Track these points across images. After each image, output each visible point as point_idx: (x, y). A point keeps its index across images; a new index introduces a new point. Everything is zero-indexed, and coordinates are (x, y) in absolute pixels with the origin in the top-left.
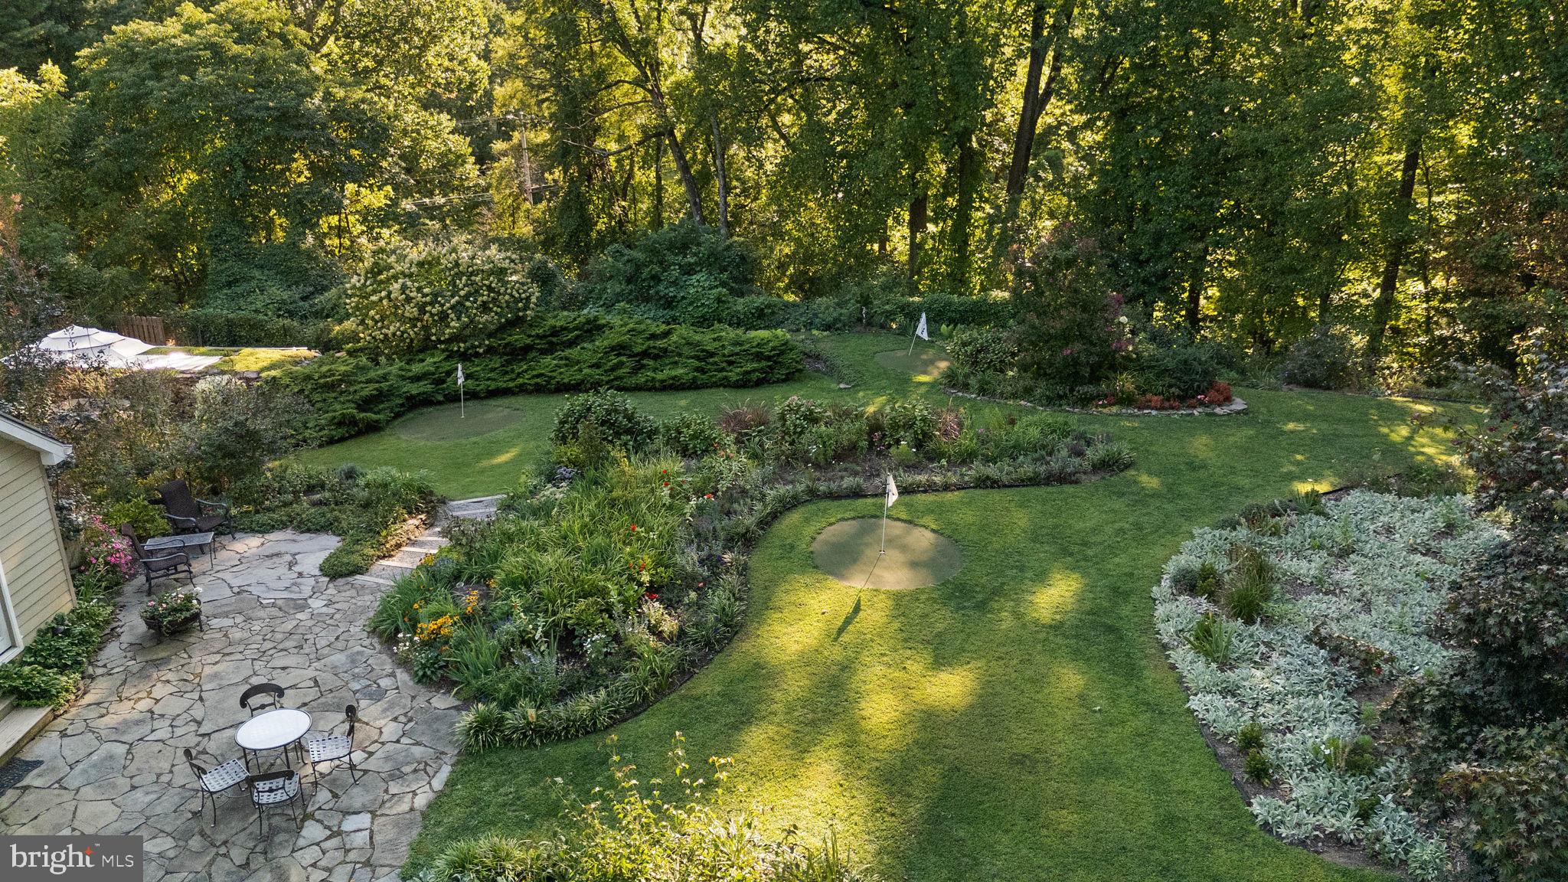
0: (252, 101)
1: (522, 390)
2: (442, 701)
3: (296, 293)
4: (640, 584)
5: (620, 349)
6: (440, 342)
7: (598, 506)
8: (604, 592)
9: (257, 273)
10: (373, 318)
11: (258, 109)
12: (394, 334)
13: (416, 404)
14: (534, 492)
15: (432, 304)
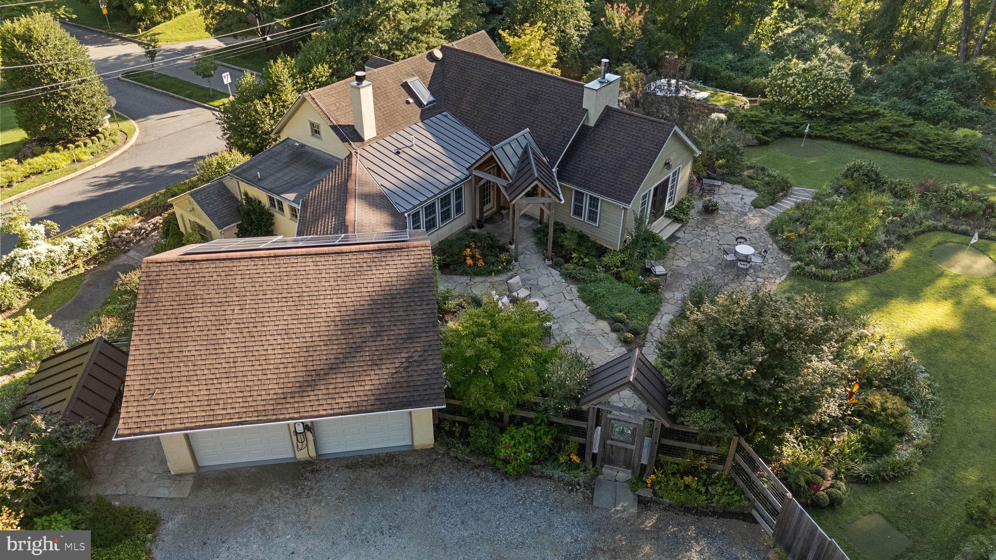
1: (831, 138)
2: (786, 257)
3: (736, 57)
4: (860, 242)
5: (884, 129)
6: (802, 108)
7: (853, 209)
8: (846, 241)
9: (722, 45)
12: (783, 101)
13: (784, 135)
14: (829, 195)
15: (804, 91)
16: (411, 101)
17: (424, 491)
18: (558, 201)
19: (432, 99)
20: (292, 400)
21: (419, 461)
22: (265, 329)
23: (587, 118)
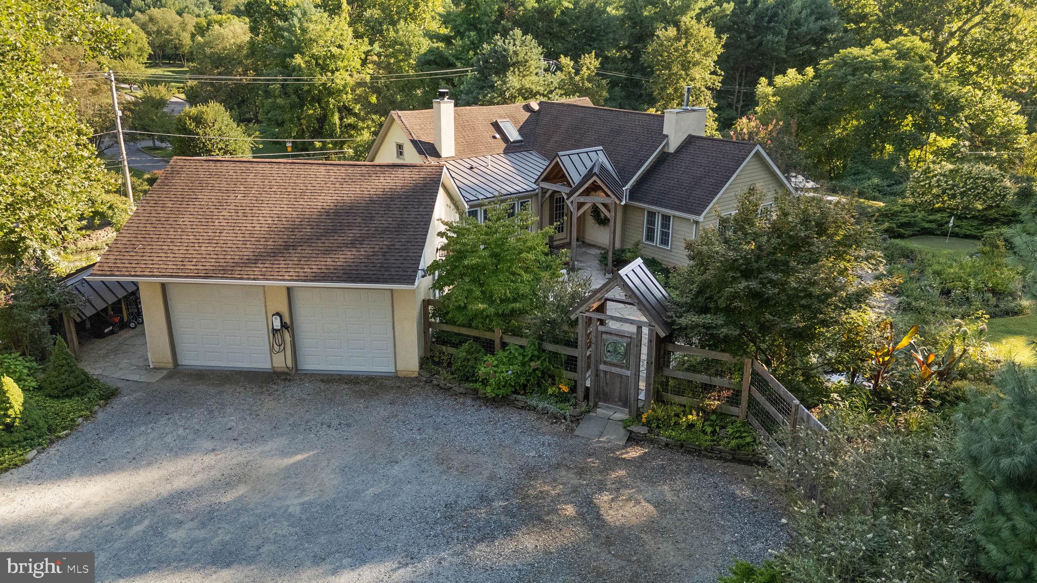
0: (894, 88)
3: (885, 183)
6: (948, 208)
9: (869, 171)
10: (918, 193)
11: (896, 92)
12: (926, 201)
13: (925, 232)
15: (950, 189)
16: (498, 136)
17: (391, 404)
18: (618, 202)
19: (519, 138)
20: (262, 266)
21: (398, 384)
22: (260, 212)
23: (667, 144)
